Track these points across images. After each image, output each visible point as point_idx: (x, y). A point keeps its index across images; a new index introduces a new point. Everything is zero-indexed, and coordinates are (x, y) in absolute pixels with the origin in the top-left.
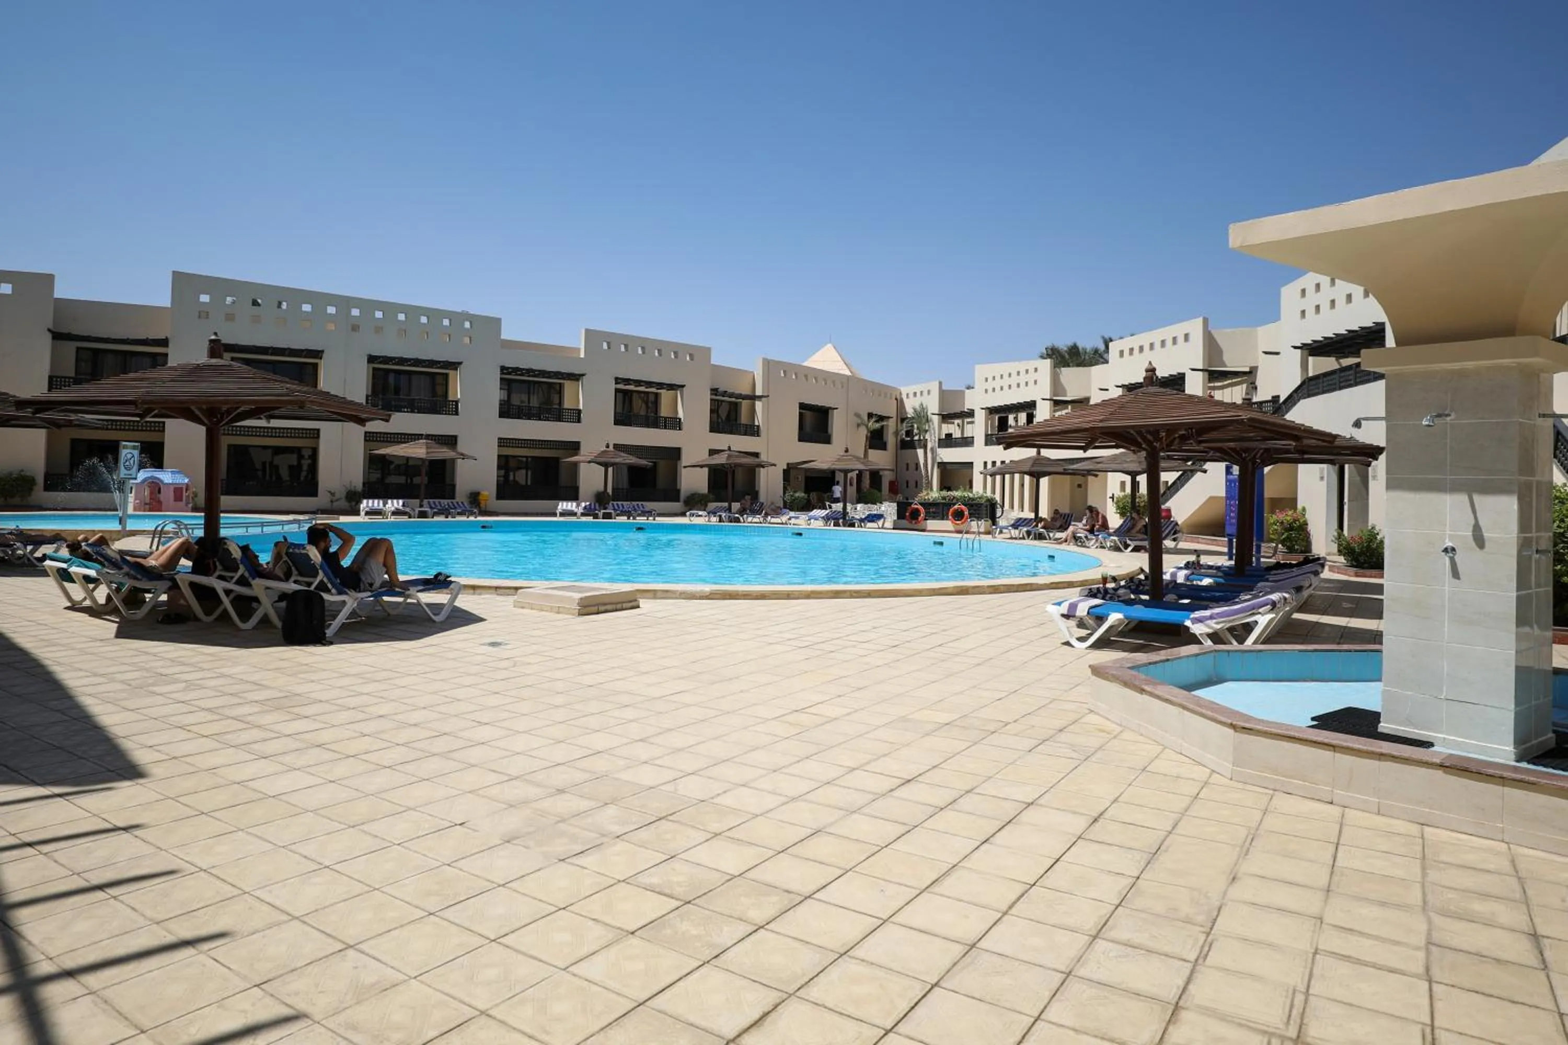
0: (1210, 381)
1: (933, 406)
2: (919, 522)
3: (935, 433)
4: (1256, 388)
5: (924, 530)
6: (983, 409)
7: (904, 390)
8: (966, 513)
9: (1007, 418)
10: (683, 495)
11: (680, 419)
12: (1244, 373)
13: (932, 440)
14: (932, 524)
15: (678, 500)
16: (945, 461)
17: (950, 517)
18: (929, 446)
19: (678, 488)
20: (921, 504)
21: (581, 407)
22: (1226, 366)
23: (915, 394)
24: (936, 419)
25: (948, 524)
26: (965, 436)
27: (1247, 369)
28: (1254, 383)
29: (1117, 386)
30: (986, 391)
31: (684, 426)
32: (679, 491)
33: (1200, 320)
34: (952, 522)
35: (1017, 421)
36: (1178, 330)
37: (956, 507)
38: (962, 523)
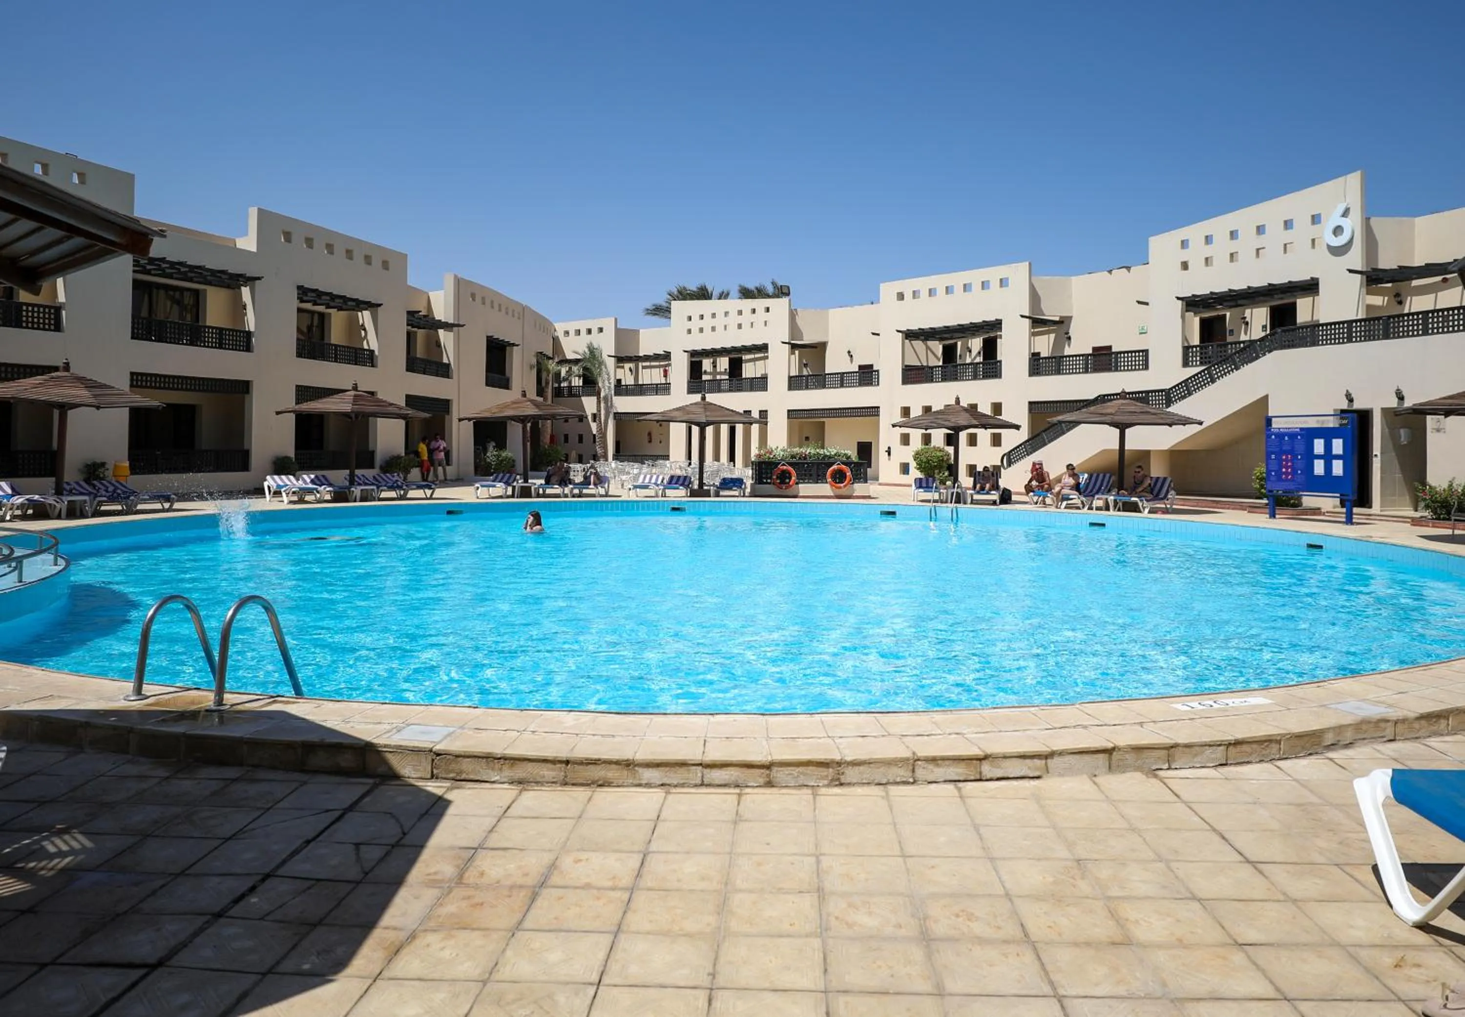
0: (1033, 327)
1: (607, 346)
2: (791, 486)
3: (609, 379)
4: (1069, 338)
5: (795, 497)
6: (685, 351)
7: (560, 328)
8: (849, 474)
9: (700, 363)
10: (379, 459)
11: (372, 352)
12: (1055, 323)
13: (606, 386)
14: (805, 488)
15: (371, 466)
16: (620, 411)
17: (829, 480)
18: (602, 394)
19: (371, 448)
20: (790, 464)
21: (252, 329)
22: (1044, 315)
23: (578, 332)
24: (611, 363)
25: (825, 488)
26: (640, 382)
27: (1057, 319)
28: (1067, 333)
29: (898, 331)
30: (689, 331)
31: (380, 362)
32: (372, 453)
33: (1027, 263)
34: (832, 485)
35: (715, 367)
36: (994, 274)
37: (835, 467)
38: (845, 486)
